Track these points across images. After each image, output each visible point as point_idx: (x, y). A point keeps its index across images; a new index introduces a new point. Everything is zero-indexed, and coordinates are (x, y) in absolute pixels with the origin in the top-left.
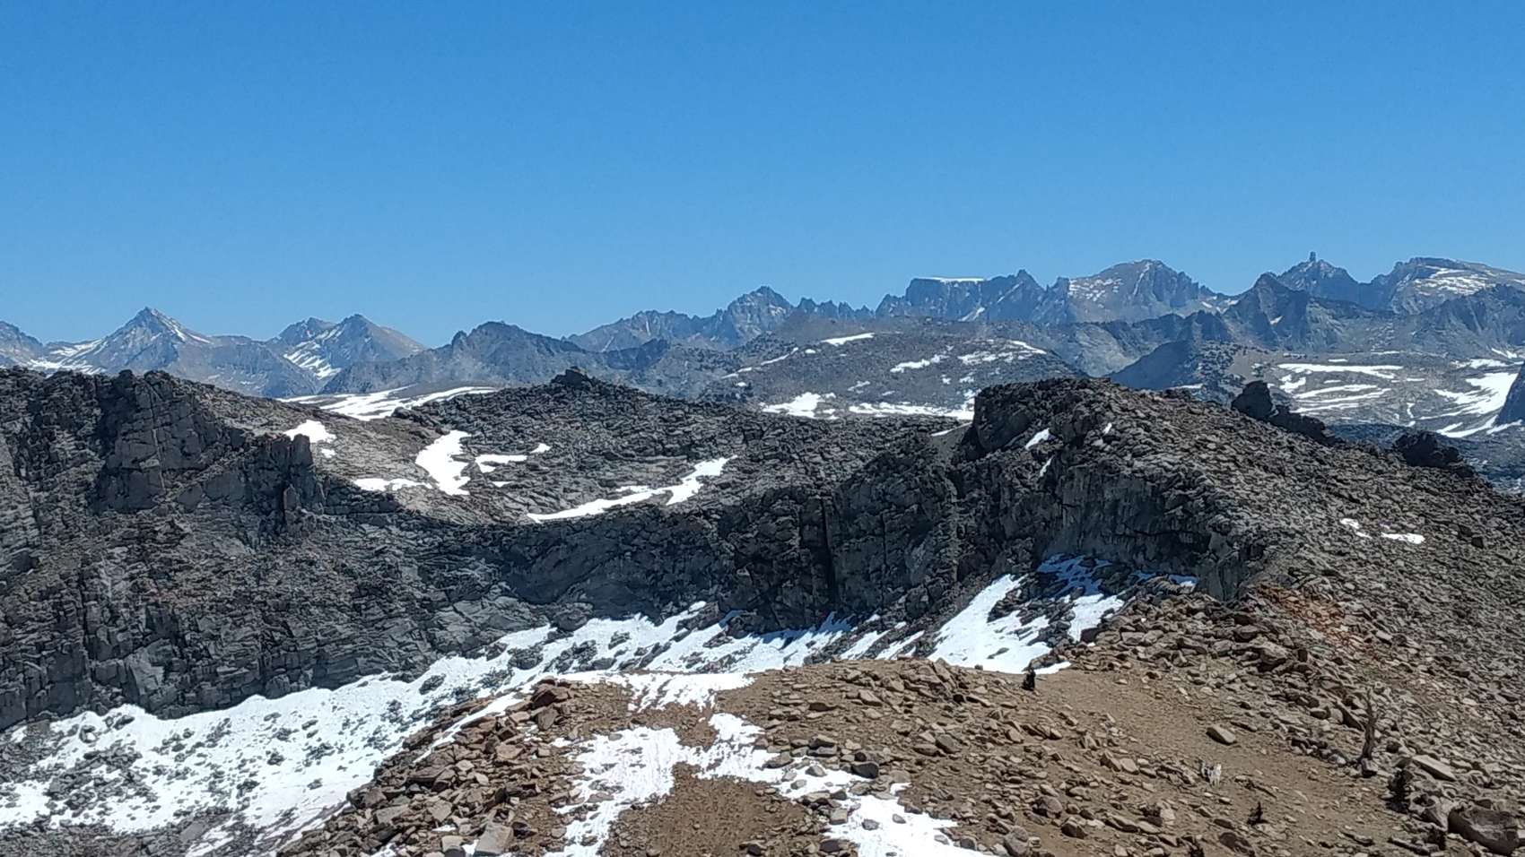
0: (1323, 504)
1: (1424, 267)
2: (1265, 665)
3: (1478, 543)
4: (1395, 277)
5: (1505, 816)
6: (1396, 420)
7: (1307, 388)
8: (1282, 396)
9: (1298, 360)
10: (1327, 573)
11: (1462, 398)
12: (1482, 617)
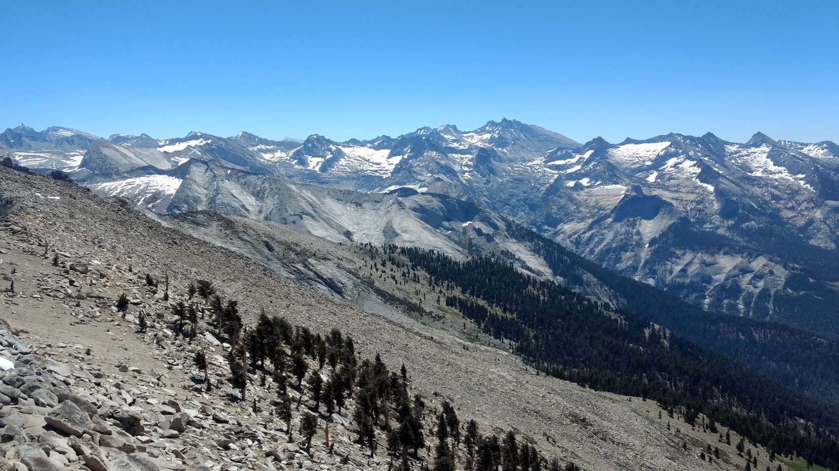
0: (30, 190)
1: (56, 129)
2: (14, 232)
3: (75, 198)
4: (48, 131)
5: (84, 265)
6: (50, 167)
7: (23, 159)
8: (15, 161)
9: (20, 152)
10: (32, 207)
11: (68, 162)
12: (77, 216)
